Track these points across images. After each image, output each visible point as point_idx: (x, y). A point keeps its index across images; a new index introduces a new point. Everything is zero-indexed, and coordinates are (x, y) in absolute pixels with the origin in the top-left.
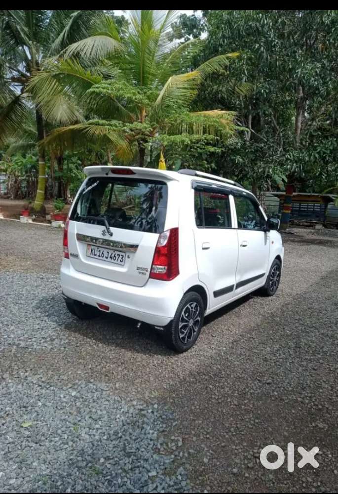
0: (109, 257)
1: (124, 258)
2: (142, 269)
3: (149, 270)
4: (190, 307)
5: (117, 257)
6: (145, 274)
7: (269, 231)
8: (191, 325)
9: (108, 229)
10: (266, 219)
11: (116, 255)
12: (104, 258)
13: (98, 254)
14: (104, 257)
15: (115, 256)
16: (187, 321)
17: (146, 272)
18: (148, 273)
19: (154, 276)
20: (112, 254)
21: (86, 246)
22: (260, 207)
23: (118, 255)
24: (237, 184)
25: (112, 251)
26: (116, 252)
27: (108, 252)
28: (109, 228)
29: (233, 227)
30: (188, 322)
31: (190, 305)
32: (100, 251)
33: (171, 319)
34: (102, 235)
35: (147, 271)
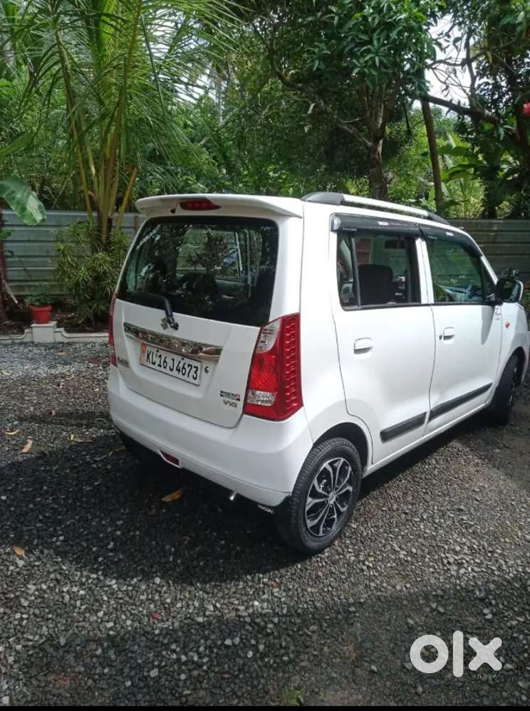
0: (175, 368)
1: (198, 373)
2: (228, 394)
3: (242, 398)
4: (330, 469)
5: (188, 369)
6: (236, 405)
7: (500, 304)
8: (331, 502)
9: (169, 316)
10: (495, 280)
11: (186, 366)
12: (167, 370)
13: (157, 363)
14: (168, 367)
15: (184, 368)
16: (321, 496)
17: (236, 402)
18: (241, 404)
19: (251, 410)
20: (180, 362)
21: (140, 345)
22: (484, 259)
23: (189, 365)
24: (436, 216)
25: (180, 358)
26: (185, 359)
27: (173, 360)
28: (172, 315)
29: (424, 301)
30: (327, 497)
31: (331, 464)
32: (160, 356)
33: (287, 495)
34: (162, 328)
35: (239, 400)
